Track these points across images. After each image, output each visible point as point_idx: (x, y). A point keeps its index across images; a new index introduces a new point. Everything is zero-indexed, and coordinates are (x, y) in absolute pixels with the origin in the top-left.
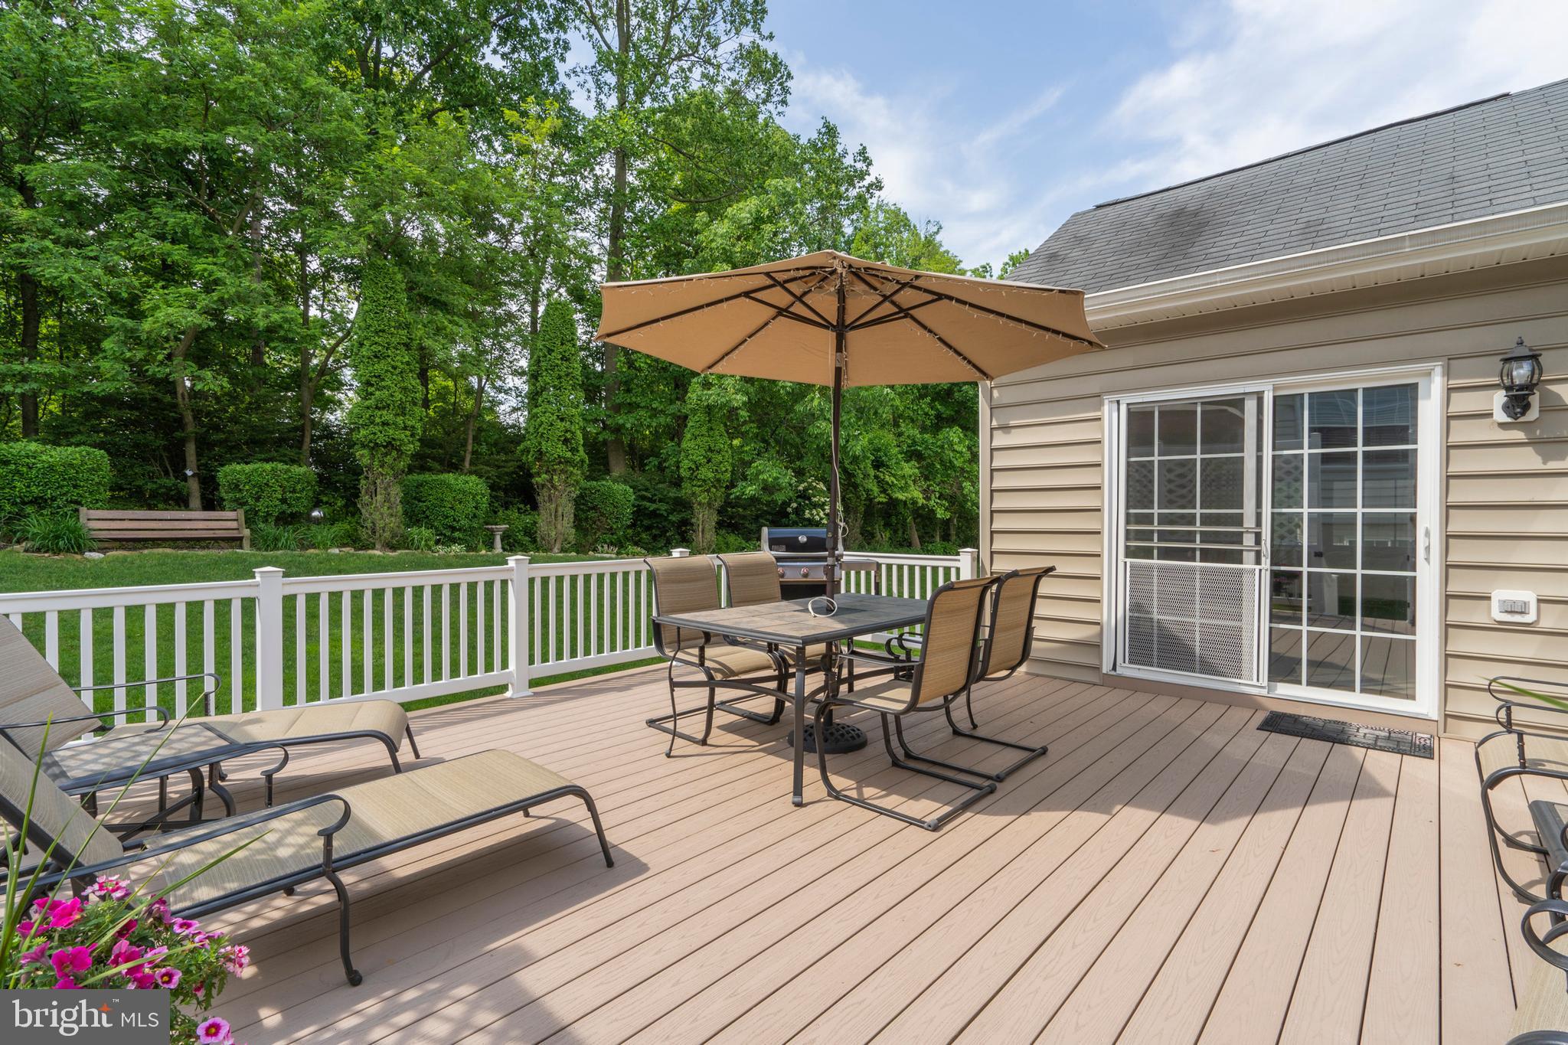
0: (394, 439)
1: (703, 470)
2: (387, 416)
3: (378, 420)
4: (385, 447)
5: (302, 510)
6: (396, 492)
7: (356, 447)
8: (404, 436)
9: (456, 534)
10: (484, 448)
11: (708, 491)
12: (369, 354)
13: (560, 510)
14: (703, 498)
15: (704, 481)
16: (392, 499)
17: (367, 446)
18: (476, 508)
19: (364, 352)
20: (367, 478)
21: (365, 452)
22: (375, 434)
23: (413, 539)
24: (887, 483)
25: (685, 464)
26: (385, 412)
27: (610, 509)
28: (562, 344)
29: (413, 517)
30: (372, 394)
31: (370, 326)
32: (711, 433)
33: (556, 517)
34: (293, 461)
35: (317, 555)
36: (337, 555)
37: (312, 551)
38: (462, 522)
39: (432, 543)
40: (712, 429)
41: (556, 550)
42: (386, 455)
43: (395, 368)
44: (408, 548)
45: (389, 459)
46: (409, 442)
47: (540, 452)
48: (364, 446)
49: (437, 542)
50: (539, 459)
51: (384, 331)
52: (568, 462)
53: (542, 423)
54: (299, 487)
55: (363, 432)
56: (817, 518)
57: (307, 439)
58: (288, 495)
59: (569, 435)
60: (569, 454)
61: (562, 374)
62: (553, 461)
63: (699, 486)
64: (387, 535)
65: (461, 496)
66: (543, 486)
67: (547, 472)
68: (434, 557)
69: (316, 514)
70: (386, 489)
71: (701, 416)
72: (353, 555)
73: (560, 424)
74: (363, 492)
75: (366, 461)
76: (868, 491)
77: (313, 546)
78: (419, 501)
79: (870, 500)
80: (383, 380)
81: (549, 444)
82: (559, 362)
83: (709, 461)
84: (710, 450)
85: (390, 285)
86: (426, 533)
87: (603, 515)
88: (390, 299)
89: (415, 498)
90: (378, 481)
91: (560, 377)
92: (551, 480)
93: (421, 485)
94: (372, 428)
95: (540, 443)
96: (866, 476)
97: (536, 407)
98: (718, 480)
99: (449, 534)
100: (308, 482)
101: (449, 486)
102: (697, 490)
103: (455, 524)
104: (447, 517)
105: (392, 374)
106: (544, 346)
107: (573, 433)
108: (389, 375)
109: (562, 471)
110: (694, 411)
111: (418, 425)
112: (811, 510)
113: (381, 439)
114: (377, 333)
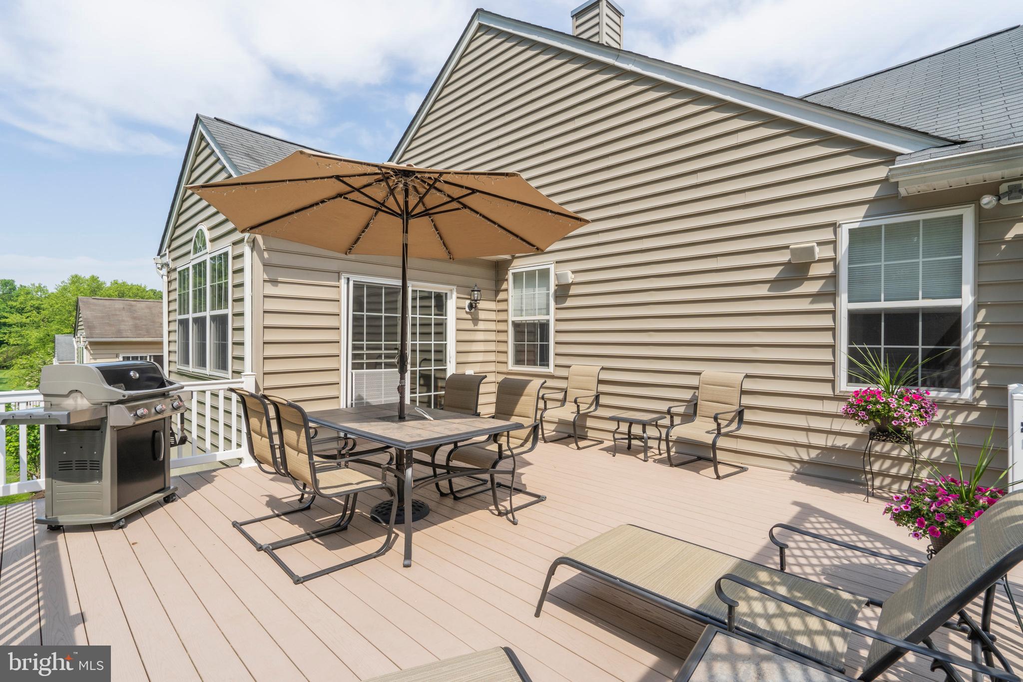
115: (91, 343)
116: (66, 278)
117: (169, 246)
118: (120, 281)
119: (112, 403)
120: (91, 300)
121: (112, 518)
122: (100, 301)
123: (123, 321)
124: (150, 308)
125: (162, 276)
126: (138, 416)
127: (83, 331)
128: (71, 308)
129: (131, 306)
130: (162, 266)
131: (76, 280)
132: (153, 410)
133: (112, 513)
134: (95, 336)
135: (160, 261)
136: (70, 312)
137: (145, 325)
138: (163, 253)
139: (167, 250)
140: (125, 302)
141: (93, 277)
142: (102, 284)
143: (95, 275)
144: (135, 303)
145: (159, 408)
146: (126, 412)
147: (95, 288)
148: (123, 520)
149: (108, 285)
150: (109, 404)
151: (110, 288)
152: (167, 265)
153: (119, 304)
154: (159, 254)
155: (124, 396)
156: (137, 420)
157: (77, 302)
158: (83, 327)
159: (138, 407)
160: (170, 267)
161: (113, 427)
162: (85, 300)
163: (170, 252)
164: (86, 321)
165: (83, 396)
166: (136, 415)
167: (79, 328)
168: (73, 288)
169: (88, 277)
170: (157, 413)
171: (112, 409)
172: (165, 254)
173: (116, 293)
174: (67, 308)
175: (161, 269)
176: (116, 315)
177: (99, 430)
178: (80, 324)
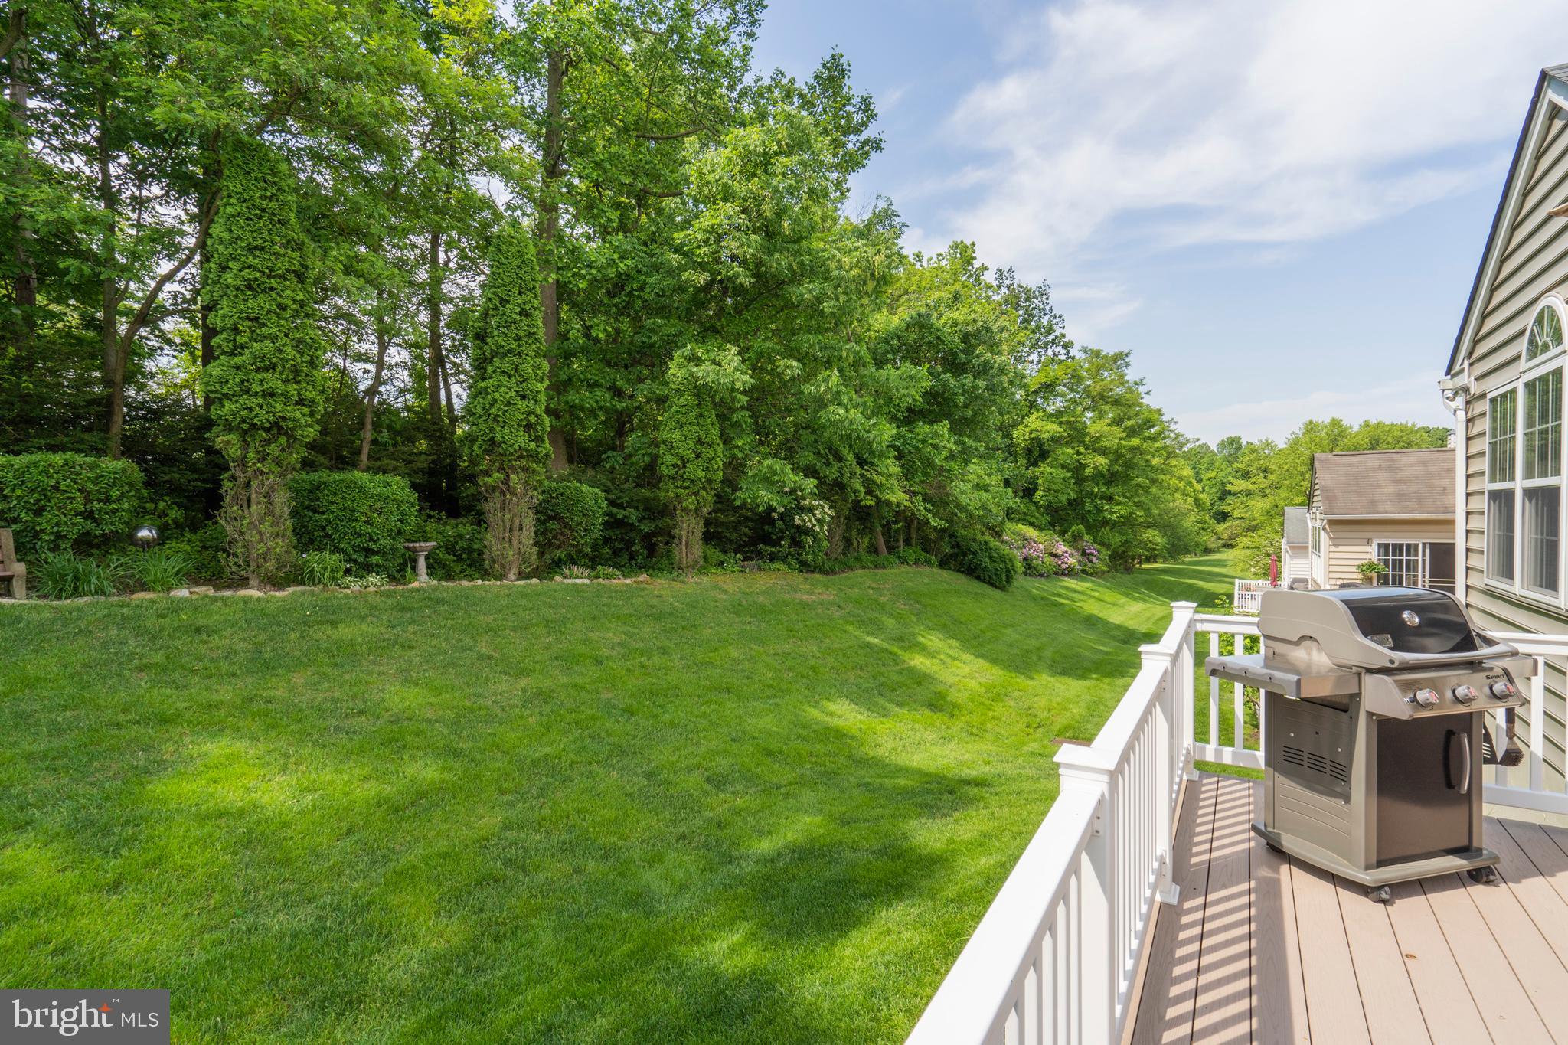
0: (284, 418)
1: (691, 467)
2: (273, 381)
3: (255, 388)
4: (267, 430)
5: (121, 527)
6: (282, 500)
7: (215, 429)
8: (298, 413)
9: (376, 559)
10: (385, 436)
11: (696, 494)
12: (239, 282)
13: (517, 521)
14: (690, 503)
15: (693, 481)
16: (278, 511)
17: (238, 428)
18: (401, 521)
19: (229, 278)
20: (233, 478)
21: (233, 437)
22: (251, 409)
23: (312, 571)
24: (874, 482)
25: (669, 459)
26: (268, 376)
27: (578, 518)
28: (520, 294)
29: (307, 537)
30: (242, 347)
31: (239, 238)
32: (701, 421)
33: (511, 530)
34: (101, 452)
35: (153, 602)
36: (186, 600)
37: (142, 595)
38: (383, 542)
39: (340, 574)
40: (701, 416)
41: (512, 576)
42: (268, 442)
43: (283, 308)
44: (302, 583)
45: (273, 450)
46: (309, 426)
47: (492, 442)
48: (229, 428)
49: (348, 572)
50: (488, 452)
51: (262, 249)
52: (532, 456)
53: (495, 401)
54: (115, 493)
55: (229, 406)
56: (809, 525)
57: (118, 419)
58: (96, 505)
59: (532, 419)
60: (533, 446)
61: (522, 333)
62: (512, 454)
63: (685, 488)
64: (270, 565)
65: (381, 504)
66: (493, 489)
67: (501, 469)
68: (347, 597)
69: (144, 534)
70: (267, 495)
71: (688, 398)
72: (215, 600)
73: (521, 404)
74: (228, 499)
75: (234, 451)
76: (855, 492)
77: (143, 587)
78: (315, 511)
79: (857, 502)
80: (264, 325)
81: (507, 431)
82: (518, 317)
83: (698, 457)
84: (700, 442)
85: (269, 178)
86: (331, 559)
87: (566, 526)
88: (271, 199)
89: (308, 508)
90: (254, 483)
91: (518, 338)
92: (506, 481)
93: (318, 488)
94: (244, 400)
95: (492, 429)
96: (853, 474)
97: (483, 379)
98: (709, 481)
99: (361, 559)
100: (130, 485)
101: (362, 490)
102: (683, 492)
103: (372, 545)
104: (359, 535)
105: (279, 317)
106: (494, 293)
107: (537, 416)
108: (274, 317)
109: (525, 469)
110: (679, 393)
111: (320, 399)
112: (800, 515)
113: (262, 417)
114: (251, 250)
115: (1331, 522)
116: (1297, 428)
117: (1470, 354)
118: (1373, 422)
119: (1369, 671)
120: (1331, 457)
121: (1367, 878)
122: (1344, 458)
123: (1379, 486)
124: (1424, 463)
125: (1455, 411)
126: (1418, 703)
127: (1320, 504)
128: (1304, 469)
129: (1393, 461)
130: (1456, 394)
131: (1311, 428)
132: (1449, 694)
133: (1368, 868)
134: (1336, 511)
135: (1450, 384)
136: (1302, 474)
137: (1415, 492)
138: (1457, 368)
139: (1466, 363)
140: (1383, 456)
141: (1334, 419)
142: (1346, 429)
143: (1336, 416)
144: (1399, 455)
145: (1461, 691)
146: (1396, 691)
147: (1335, 438)
148: (1387, 889)
149: (1356, 428)
150: (1363, 671)
151: (1357, 434)
152: (1466, 390)
153: (1372, 460)
154: (1448, 373)
155: (1392, 662)
156: (1416, 709)
157: (1312, 459)
158: (1319, 498)
159: (1417, 685)
160: (1472, 392)
161: (1370, 714)
162: (1323, 458)
163: (1471, 365)
164: (1324, 489)
165: (1320, 649)
166: (1414, 700)
167: (1315, 499)
168: (1305, 440)
169: (1327, 421)
170: (1457, 700)
171: (1369, 680)
172: (1462, 371)
173: (1367, 440)
174: (1299, 468)
175: (1453, 399)
176: (1368, 477)
177: (1346, 711)
178: (1316, 493)
